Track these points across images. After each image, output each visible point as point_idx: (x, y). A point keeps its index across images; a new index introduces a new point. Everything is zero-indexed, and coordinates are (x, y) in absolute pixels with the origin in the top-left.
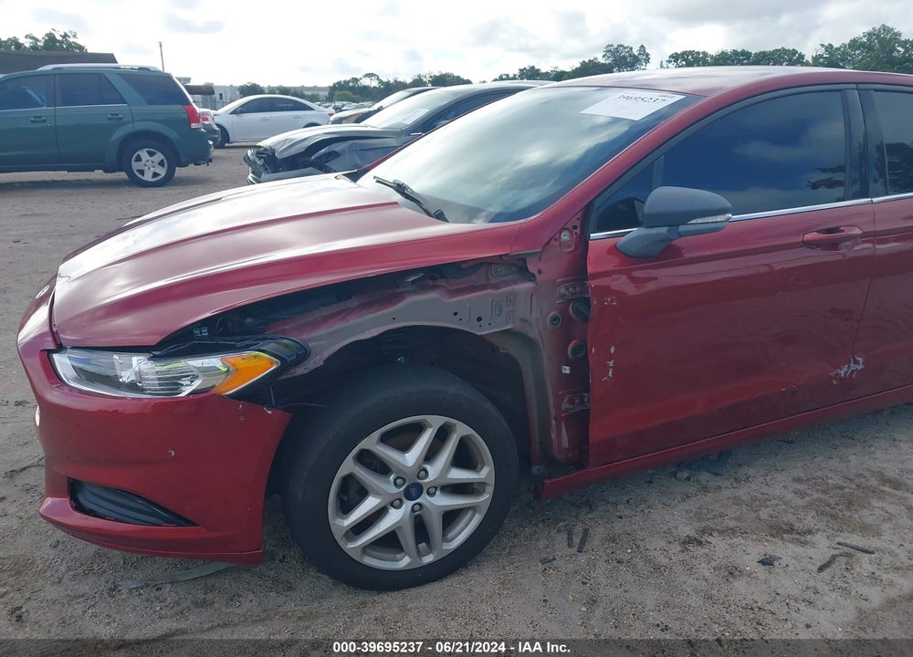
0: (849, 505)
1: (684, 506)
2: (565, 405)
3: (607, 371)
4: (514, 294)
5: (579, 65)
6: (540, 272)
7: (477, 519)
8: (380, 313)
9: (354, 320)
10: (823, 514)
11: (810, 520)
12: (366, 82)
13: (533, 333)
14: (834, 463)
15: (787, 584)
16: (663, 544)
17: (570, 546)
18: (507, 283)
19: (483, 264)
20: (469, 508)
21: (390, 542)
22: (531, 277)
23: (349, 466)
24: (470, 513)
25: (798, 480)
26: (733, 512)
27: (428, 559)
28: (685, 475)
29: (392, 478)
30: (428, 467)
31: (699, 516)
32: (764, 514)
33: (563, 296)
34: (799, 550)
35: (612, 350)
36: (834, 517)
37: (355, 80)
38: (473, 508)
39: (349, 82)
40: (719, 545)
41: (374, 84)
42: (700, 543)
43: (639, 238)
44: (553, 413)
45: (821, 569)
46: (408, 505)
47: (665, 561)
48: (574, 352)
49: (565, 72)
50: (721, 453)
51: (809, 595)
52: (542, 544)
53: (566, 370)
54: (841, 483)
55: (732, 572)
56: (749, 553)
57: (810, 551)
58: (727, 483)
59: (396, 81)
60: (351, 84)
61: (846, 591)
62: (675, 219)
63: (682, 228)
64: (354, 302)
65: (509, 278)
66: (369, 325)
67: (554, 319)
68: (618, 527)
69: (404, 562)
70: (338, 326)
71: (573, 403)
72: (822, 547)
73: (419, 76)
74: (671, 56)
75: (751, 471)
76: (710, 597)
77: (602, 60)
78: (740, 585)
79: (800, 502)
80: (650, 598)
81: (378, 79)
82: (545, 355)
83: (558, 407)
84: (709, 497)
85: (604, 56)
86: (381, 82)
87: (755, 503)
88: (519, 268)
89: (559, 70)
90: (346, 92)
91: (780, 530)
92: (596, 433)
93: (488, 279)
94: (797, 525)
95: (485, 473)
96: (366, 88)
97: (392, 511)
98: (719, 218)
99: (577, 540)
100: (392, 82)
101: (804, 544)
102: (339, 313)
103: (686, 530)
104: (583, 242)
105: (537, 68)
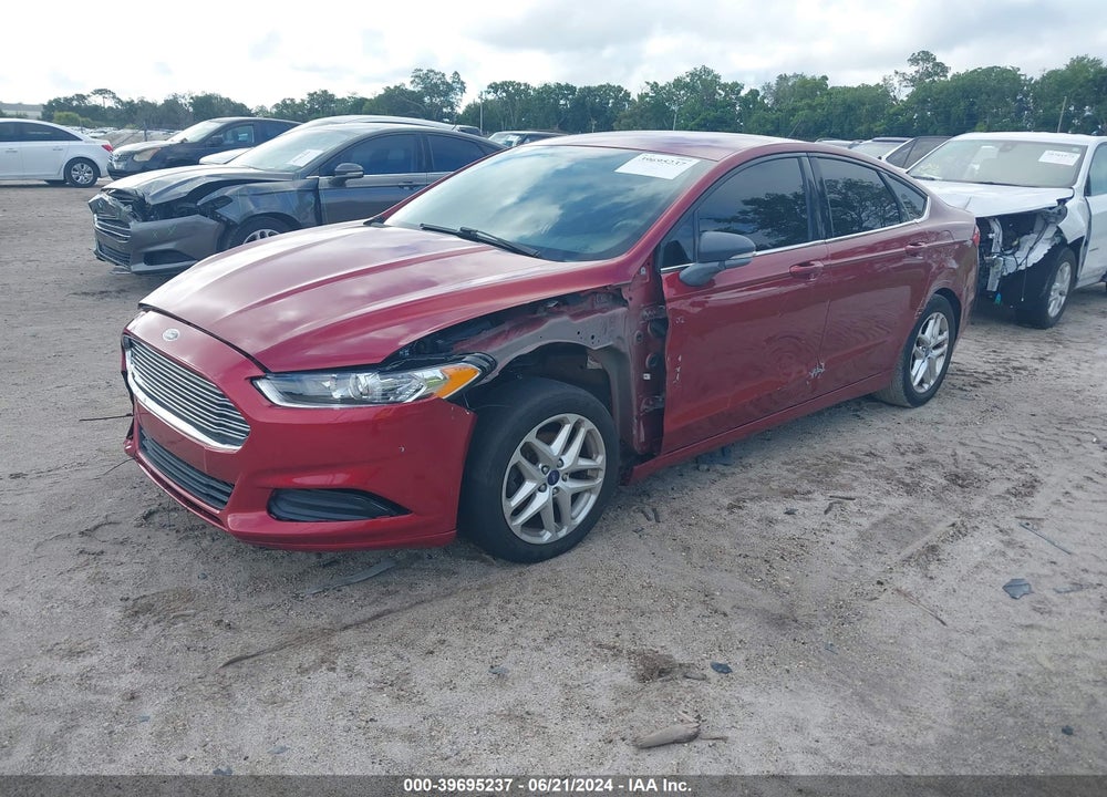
0: (827, 474)
1: (713, 487)
2: (643, 407)
3: (674, 377)
4: (614, 317)
5: (382, 92)
6: (631, 299)
7: (593, 498)
8: (531, 333)
9: (515, 339)
10: (813, 481)
11: (806, 486)
12: (97, 100)
13: (625, 348)
14: (805, 450)
15: (811, 523)
16: (714, 511)
17: (649, 519)
18: (608, 309)
19: (589, 295)
20: (586, 491)
21: (536, 523)
22: (625, 303)
23: (517, 457)
24: (586, 495)
25: (785, 463)
26: (751, 487)
27: (563, 533)
28: (706, 467)
29: (540, 466)
30: (563, 458)
31: (728, 493)
32: (774, 485)
33: (644, 318)
34: (807, 503)
35: (680, 359)
36: (821, 482)
37: (81, 97)
38: (589, 490)
39: (72, 99)
40: (754, 508)
41: (109, 103)
42: (740, 508)
43: (696, 271)
44: (635, 413)
45: (826, 512)
46: (550, 489)
47: (722, 521)
48: (651, 362)
49: (366, 100)
50: (723, 449)
51: (825, 527)
52: (627, 521)
53: (647, 377)
54: (815, 462)
55: (771, 522)
56: (777, 509)
57: (815, 504)
58: (737, 470)
59: (142, 101)
60: (75, 103)
61: (847, 522)
62: (722, 256)
63: (727, 263)
64: (506, 327)
65: (607, 305)
66: (526, 343)
67: (639, 336)
68: (676, 505)
69: (547, 536)
70: (505, 345)
71: (648, 404)
72: (821, 501)
73: (175, 97)
74: (490, 86)
75: (751, 461)
76: (764, 537)
77: (410, 88)
78: (778, 527)
79: (794, 476)
80: (726, 543)
81: (114, 97)
82: (632, 366)
83: (639, 408)
84: (730, 480)
85: (412, 82)
86: (119, 101)
87: (764, 480)
88: (616, 297)
89: (358, 96)
90: (69, 113)
91: (789, 494)
92: (669, 425)
93: (593, 306)
94: (798, 490)
95: (600, 460)
96: (96, 108)
97: (539, 494)
98: (750, 255)
99: (652, 515)
100: (136, 102)
101: (809, 500)
102: (500, 334)
103: (726, 501)
104: (656, 275)
105: (330, 92)
